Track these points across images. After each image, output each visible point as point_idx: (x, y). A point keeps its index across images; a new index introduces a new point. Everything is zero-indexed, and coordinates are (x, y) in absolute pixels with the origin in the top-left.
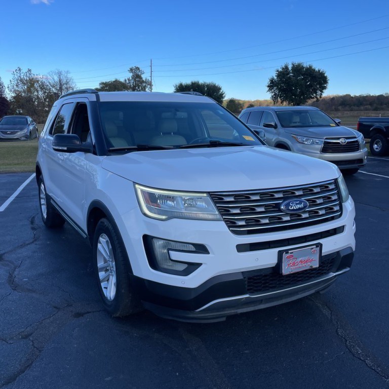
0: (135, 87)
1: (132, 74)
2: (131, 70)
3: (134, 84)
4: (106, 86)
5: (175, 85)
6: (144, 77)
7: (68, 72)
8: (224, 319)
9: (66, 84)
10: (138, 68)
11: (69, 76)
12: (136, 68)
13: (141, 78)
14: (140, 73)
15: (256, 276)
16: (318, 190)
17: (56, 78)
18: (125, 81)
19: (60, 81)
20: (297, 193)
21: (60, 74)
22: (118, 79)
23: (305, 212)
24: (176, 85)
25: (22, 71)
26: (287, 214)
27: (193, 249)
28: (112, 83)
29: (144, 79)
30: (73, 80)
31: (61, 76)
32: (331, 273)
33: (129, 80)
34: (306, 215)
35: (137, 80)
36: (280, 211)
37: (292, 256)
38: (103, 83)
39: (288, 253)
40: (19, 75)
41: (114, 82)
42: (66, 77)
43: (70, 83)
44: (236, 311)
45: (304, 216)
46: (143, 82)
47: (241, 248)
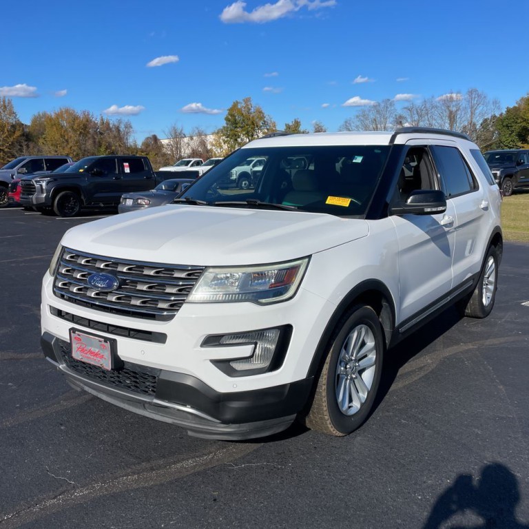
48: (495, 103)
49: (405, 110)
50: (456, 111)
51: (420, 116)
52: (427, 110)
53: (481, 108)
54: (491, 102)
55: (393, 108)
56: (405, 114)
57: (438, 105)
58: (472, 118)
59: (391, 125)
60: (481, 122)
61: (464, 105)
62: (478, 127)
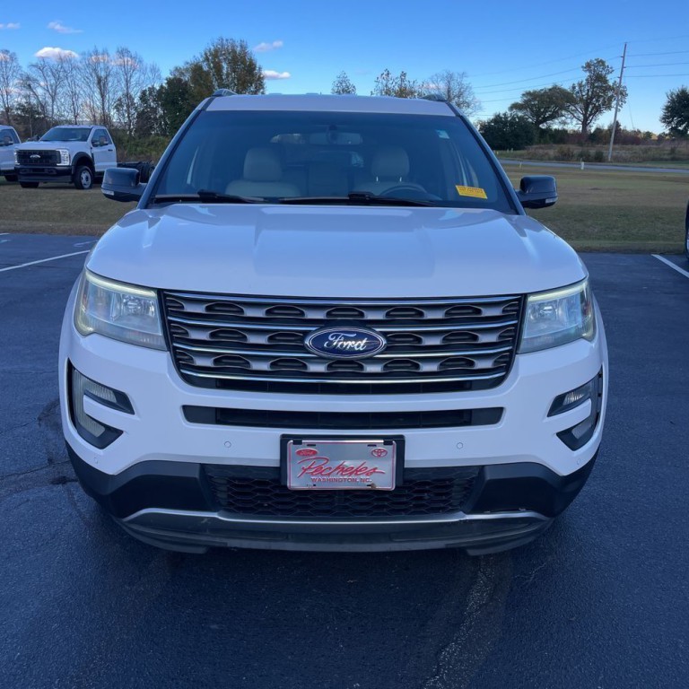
0: (591, 98)
1: (588, 74)
2: (588, 66)
3: (590, 93)
4: (534, 99)
5: (669, 93)
6: (612, 79)
7: (463, 75)
8: (201, 551)
9: (459, 97)
10: (601, 63)
11: (466, 81)
12: (599, 62)
13: (606, 81)
14: (604, 73)
15: (240, 479)
16: (439, 315)
17: (442, 86)
18: (574, 88)
19: (449, 92)
20: (370, 316)
21: (450, 78)
22: (559, 85)
23: (373, 360)
24: (672, 93)
25: (390, 76)
26: (320, 359)
27: (113, 399)
28: (545, 92)
29: (611, 83)
30: (471, 88)
31: (452, 83)
32: (461, 513)
33: (580, 85)
34: (377, 369)
35: (596, 85)
36: (303, 349)
37: (315, 453)
38: (528, 94)
39: (300, 443)
40: (385, 82)
41: (550, 90)
42: (460, 84)
43: (466, 94)
44: (225, 541)
45: (370, 369)
46: (610, 88)
47: (194, 414)
48: (154, 70)
49: (34, 69)
50: (106, 78)
51: (58, 79)
52: (65, 71)
53: (137, 75)
54: (148, 70)
55: (15, 64)
56: (34, 74)
57: (80, 65)
58: (128, 88)
59: (16, 90)
60: (139, 94)
61: (115, 70)
62: (135, 101)
